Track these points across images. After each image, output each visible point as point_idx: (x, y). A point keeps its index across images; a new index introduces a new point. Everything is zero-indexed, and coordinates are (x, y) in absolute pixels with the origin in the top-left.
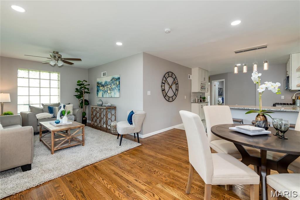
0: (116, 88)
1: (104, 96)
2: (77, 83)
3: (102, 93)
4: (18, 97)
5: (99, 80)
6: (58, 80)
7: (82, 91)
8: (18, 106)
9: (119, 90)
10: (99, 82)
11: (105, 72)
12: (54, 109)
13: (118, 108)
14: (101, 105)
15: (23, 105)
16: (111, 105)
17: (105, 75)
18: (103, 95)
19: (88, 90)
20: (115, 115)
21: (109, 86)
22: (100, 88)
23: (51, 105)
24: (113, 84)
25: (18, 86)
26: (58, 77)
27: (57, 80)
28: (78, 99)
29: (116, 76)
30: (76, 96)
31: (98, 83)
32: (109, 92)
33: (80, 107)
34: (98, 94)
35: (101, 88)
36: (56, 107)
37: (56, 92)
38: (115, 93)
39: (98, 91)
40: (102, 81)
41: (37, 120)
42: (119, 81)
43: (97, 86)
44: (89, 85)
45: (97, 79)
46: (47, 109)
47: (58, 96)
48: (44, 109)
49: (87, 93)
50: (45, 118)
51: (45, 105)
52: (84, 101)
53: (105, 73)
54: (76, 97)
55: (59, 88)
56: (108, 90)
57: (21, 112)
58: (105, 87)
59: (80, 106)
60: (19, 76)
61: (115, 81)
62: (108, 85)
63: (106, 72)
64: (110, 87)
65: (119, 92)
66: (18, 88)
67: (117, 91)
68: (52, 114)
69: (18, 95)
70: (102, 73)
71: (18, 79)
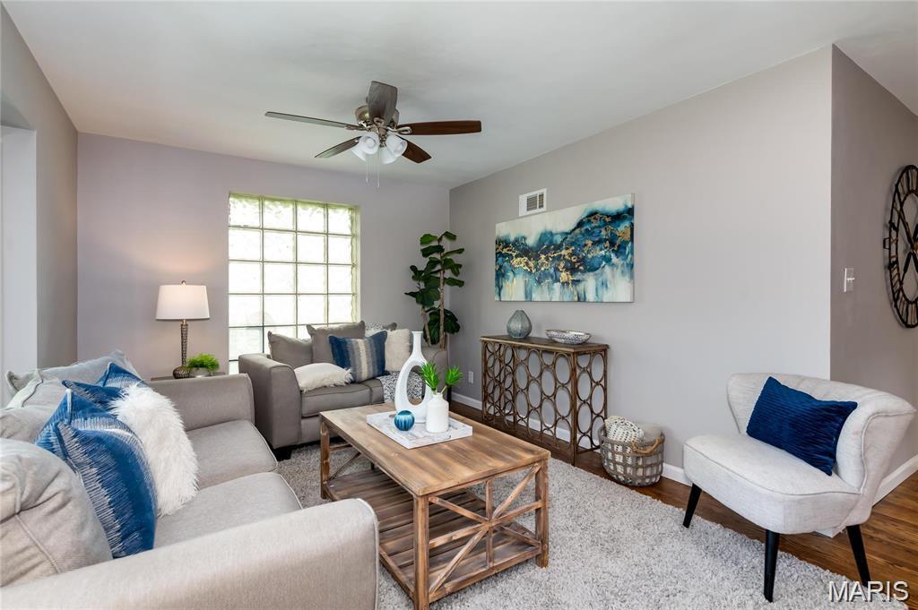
0: (614, 259)
1: (536, 296)
2: (422, 243)
3: (522, 285)
4: (232, 299)
5: (506, 230)
6: (353, 236)
7: (438, 275)
8: (231, 332)
9: (632, 266)
10: (508, 236)
11: (537, 193)
12: (353, 349)
13: (614, 353)
14: (526, 337)
15: (244, 330)
16: (585, 337)
17: (541, 206)
18: (528, 294)
19: (457, 274)
20: (603, 383)
21: (564, 252)
22: (515, 261)
23: (338, 331)
24: (589, 243)
25: (231, 258)
26: (352, 222)
27: (349, 232)
28: (420, 306)
29: (614, 204)
30: (412, 294)
31: (503, 243)
32: (564, 276)
33: (428, 337)
34: (500, 288)
35: (520, 262)
36: (358, 340)
37: (344, 279)
38: (604, 284)
39: (500, 275)
40: (524, 234)
41: (301, 391)
42: (632, 225)
43: (499, 254)
44: (460, 251)
45: (497, 225)
46: (325, 348)
47: (350, 298)
48: (314, 347)
49: (452, 282)
50: (325, 387)
51: (319, 330)
52: (442, 316)
53: (541, 196)
54: (414, 299)
55: (353, 266)
56: (556, 269)
57: (239, 357)
58: (543, 257)
59: (428, 333)
60: (232, 223)
61: (606, 224)
62: (558, 247)
63: (544, 191)
64: (571, 255)
65: (632, 277)
66: (232, 266)
67: (619, 271)
68: (349, 370)
69: (231, 290)
70: (523, 199)
71: (231, 232)
